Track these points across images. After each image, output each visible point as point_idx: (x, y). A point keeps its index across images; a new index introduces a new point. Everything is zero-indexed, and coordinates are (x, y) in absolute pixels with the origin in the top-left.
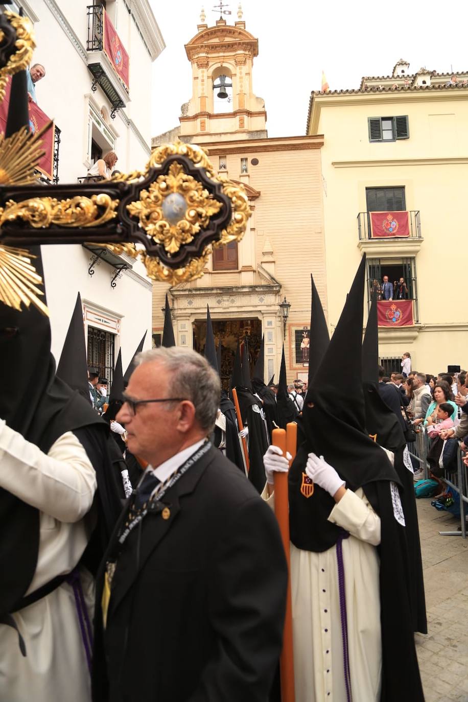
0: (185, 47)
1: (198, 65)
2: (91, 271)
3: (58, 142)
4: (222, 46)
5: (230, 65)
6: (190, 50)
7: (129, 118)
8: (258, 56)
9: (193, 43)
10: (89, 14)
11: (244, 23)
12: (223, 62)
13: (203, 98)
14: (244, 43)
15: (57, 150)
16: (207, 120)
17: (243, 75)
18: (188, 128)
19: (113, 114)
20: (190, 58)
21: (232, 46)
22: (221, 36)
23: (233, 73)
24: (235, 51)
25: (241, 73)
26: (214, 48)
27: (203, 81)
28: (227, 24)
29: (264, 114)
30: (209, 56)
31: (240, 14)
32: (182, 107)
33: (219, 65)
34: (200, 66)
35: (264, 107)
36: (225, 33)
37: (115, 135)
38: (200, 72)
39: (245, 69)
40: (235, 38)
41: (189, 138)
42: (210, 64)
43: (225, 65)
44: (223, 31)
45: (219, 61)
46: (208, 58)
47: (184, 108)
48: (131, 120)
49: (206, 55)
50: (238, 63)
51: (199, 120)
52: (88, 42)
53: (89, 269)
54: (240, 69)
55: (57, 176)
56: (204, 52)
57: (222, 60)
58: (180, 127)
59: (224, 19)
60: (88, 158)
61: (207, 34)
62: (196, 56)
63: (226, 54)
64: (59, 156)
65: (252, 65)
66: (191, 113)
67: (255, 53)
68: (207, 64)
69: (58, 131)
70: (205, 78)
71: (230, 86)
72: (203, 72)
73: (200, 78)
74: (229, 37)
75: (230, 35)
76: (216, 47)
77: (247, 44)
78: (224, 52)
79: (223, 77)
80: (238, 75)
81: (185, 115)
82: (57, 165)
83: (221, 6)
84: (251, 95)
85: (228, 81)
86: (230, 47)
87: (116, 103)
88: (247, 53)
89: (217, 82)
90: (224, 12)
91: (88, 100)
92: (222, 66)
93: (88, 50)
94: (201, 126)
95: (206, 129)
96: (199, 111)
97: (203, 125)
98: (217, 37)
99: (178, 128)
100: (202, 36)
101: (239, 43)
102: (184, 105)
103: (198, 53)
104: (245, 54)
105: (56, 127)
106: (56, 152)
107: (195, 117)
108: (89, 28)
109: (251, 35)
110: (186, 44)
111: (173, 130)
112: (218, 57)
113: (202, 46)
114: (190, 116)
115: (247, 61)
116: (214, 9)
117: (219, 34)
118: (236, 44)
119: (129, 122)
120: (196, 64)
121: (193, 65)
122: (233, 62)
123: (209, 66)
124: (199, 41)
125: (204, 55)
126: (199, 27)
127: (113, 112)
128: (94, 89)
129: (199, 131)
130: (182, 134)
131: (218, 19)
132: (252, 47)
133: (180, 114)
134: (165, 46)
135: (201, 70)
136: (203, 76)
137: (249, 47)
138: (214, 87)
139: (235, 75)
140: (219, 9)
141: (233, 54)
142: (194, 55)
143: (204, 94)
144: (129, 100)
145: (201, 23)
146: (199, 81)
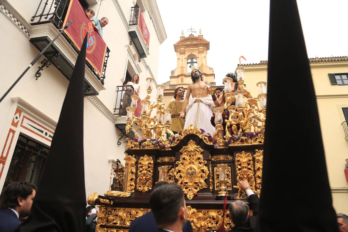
0: (174, 46)
1: (180, 53)
2: (119, 143)
3: (108, 57)
4: (192, 45)
5: (196, 53)
6: (176, 47)
7: (147, 65)
8: (209, 50)
9: (178, 44)
10: (132, 10)
11: (202, 36)
12: (192, 52)
13: (182, 68)
14: (202, 44)
15: (107, 61)
16: (184, 78)
17: (203, 57)
18: (174, 82)
19: (140, 60)
20: (176, 51)
21: (197, 45)
22: (192, 41)
23: (198, 56)
24: (198, 47)
25: (201, 57)
26: (188, 46)
27: (182, 60)
28: (194, 36)
29: (213, 75)
30: (186, 49)
31: (200, 32)
32: (172, 72)
33: (190, 53)
34: (181, 53)
35: (213, 72)
36: (193, 40)
37: (140, 71)
38: (181, 56)
39: (203, 55)
40: (198, 42)
41: (175, 86)
42: (186, 53)
43: (193, 53)
44: (192, 39)
45: (190, 51)
46: (185, 50)
47: (173, 72)
48: (148, 66)
49: (184, 49)
50: (199, 52)
51: (180, 78)
52: (130, 21)
53: (118, 142)
54: (201, 55)
55: (104, 75)
56: (183, 48)
57: (192, 51)
58: (170, 81)
59: (192, 34)
60: (124, 77)
61: (185, 40)
62: (179, 50)
63: (194, 49)
64: (107, 64)
65: (207, 54)
66: (176, 75)
67: (208, 49)
68: (185, 53)
69: (108, 51)
70: (184, 59)
71: (196, 62)
72: (182, 56)
73: (181, 59)
74: (195, 41)
75: (196, 41)
76: (189, 46)
77: (204, 44)
78: (193, 48)
79: (192, 59)
80: (200, 58)
81: (173, 76)
82: (105, 69)
83: (191, 29)
84: (207, 67)
85: (194, 60)
86: (196, 45)
87: (142, 55)
88: (204, 48)
89: (190, 61)
90: (193, 32)
91: (127, 48)
92: (192, 53)
93: (130, 25)
94: (181, 81)
95: (184, 81)
96: (180, 74)
97: (182, 80)
98: (190, 41)
99: (169, 82)
100: (182, 41)
101: (201, 44)
102: (173, 71)
103: (180, 48)
104: (203, 48)
105: (107, 48)
106: (105, 62)
107: (178, 76)
108: (131, 16)
109: (206, 41)
110: (175, 44)
111: (166, 83)
112: (190, 50)
113: (182, 45)
114: (176, 76)
115: (204, 51)
116: (188, 30)
117: (190, 40)
118: (199, 44)
119: (147, 67)
120: (179, 53)
121: (177, 53)
122: (197, 52)
123: (186, 54)
124: (181, 43)
125: (183, 49)
126: (181, 37)
127: (139, 59)
128: (131, 44)
129: (180, 83)
130: (171, 84)
131: (190, 34)
132: (207, 46)
133: (170, 75)
134: (167, 37)
135: (181, 55)
136: (182, 58)
137: (205, 45)
138: (188, 63)
139: (199, 57)
140: (190, 30)
141: (198, 48)
142: (178, 49)
143: (183, 66)
144: (149, 54)
145: (182, 36)
146: (181, 60)
